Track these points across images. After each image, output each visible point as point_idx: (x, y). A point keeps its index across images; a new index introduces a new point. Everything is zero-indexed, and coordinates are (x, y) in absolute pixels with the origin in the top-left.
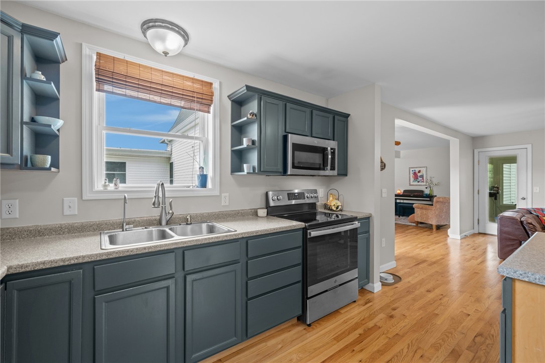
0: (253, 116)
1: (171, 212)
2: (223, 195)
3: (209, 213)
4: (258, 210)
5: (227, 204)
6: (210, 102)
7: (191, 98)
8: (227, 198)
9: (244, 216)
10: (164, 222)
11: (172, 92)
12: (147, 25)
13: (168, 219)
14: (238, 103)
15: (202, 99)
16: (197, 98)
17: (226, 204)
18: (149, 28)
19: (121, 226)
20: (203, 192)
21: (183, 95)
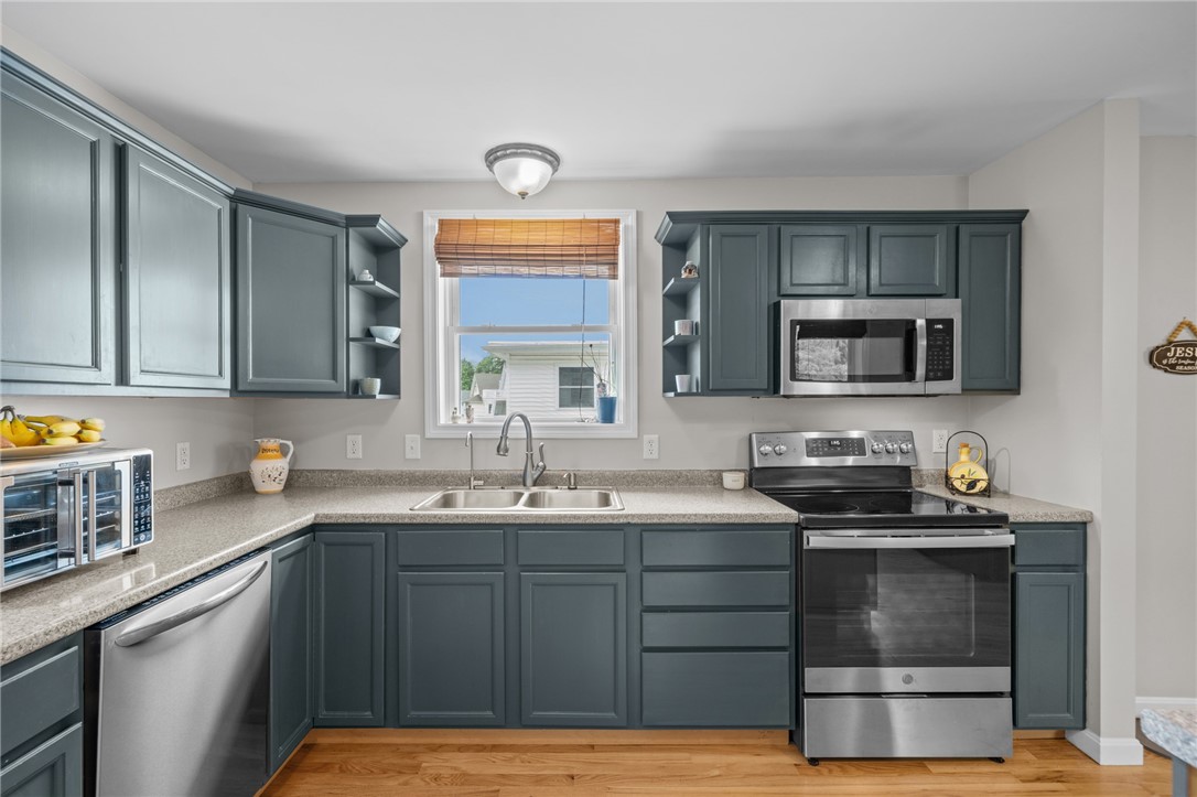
0: (690, 271)
1: (541, 464)
2: (646, 437)
3: (615, 472)
4: (724, 474)
5: (655, 456)
6: (612, 257)
7: (577, 258)
8: (656, 446)
9: (691, 484)
10: (529, 481)
11: (544, 255)
12: (492, 157)
13: (535, 476)
14: (676, 247)
15: (597, 255)
16: (587, 255)
17: (651, 455)
18: (497, 159)
19: (464, 481)
20: (607, 431)
21: (562, 255)
